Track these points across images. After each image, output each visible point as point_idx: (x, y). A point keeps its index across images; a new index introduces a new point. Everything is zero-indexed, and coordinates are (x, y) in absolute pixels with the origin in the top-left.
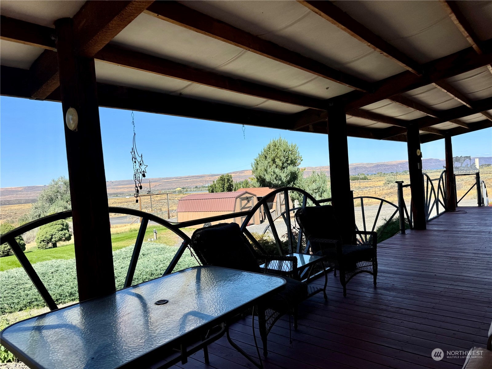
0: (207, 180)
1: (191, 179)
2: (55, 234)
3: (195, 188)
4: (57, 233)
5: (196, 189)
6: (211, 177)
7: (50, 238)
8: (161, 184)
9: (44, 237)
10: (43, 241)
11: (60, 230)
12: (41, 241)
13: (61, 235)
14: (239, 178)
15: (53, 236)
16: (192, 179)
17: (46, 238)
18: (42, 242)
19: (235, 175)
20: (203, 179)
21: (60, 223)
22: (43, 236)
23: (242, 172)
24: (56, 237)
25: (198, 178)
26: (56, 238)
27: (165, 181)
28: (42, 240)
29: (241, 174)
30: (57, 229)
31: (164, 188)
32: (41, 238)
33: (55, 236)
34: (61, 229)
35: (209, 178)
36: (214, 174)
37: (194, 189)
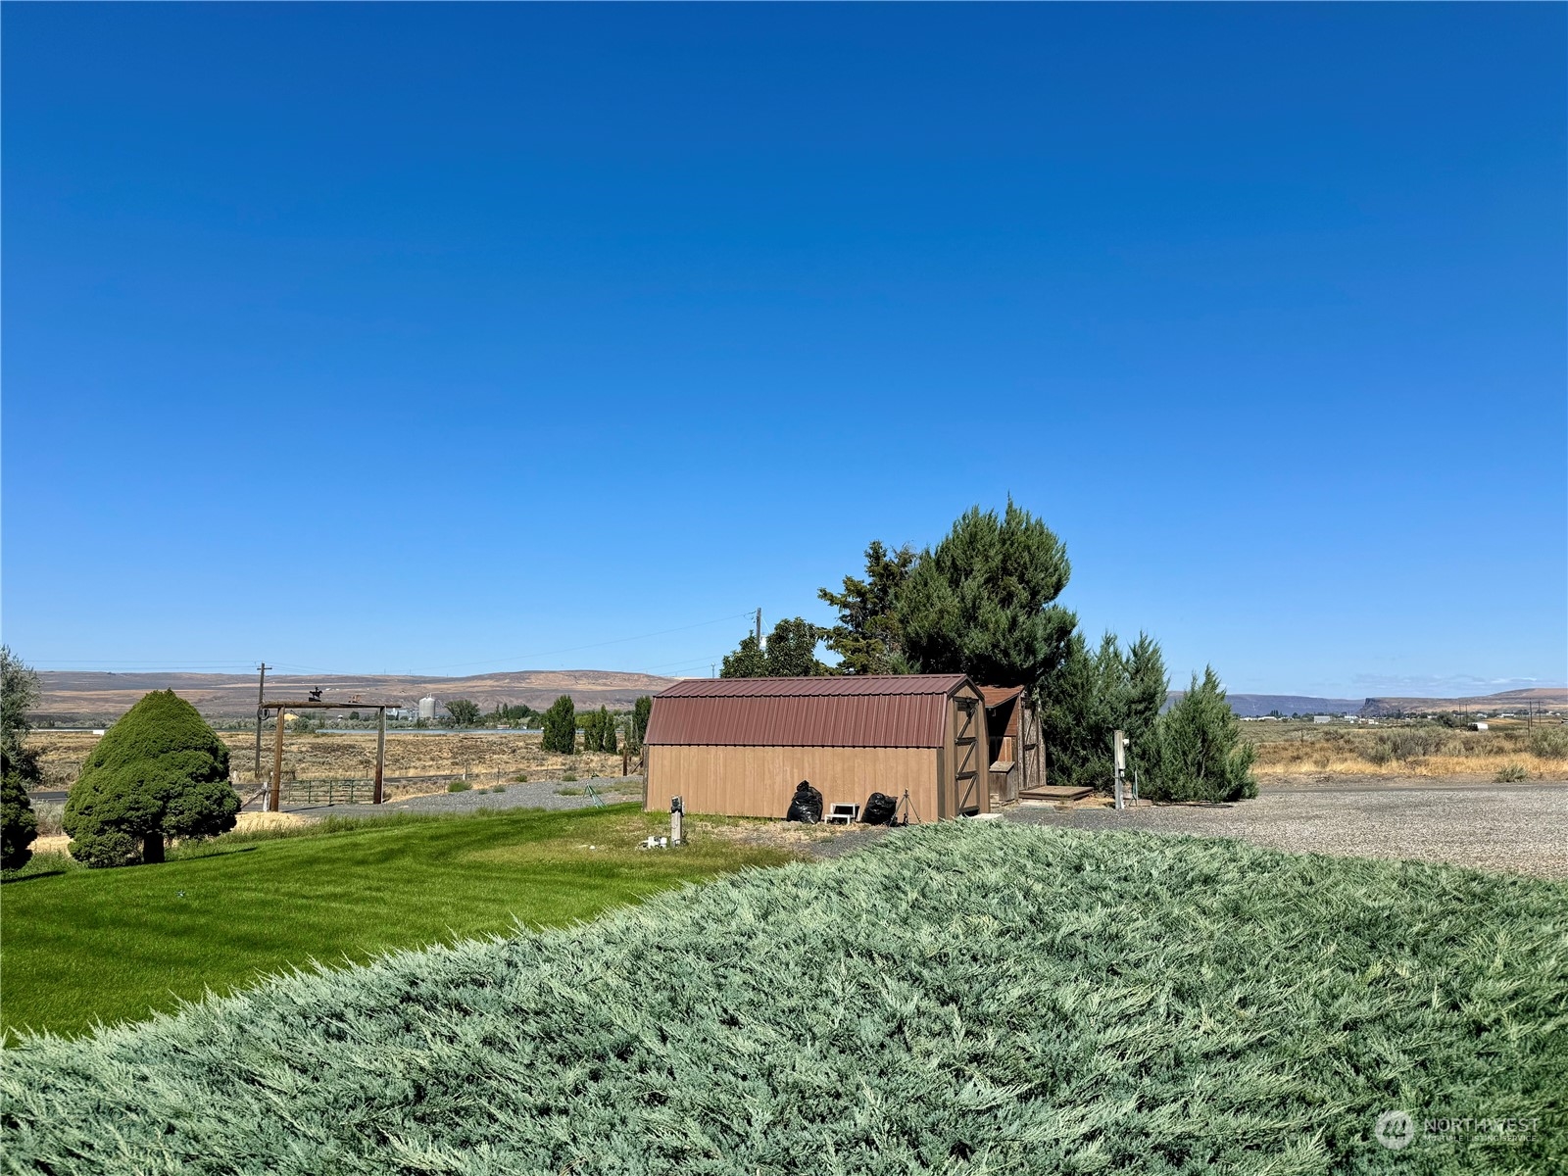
0: (395, 693)
1: (335, 687)
2: (180, 795)
3: (352, 718)
4: (191, 789)
5: (354, 722)
6: (409, 686)
7: (153, 810)
8: (220, 698)
9: (126, 801)
10: (118, 823)
11: (202, 775)
12: (105, 823)
13: (207, 798)
14: (509, 695)
15: (172, 804)
16: (338, 687)
17: (138, 809)
18: (111, 831)
19: (496, 684)
20: (377, 691)
21: (201, 741)
22: (119, 797)
23: (521, 676)
24: (187, 805)
25: (362, 686)
26: (182, 813)
27: (240, 685)
28: (114, 816)
29: (519, 685)
30: (189, 770)
31: (230, 709)
32: (106, 807)
33: (181, 801)
34: (205, 771)
35: (400, 687)
36: (421, 677)
37: (350, 722)
